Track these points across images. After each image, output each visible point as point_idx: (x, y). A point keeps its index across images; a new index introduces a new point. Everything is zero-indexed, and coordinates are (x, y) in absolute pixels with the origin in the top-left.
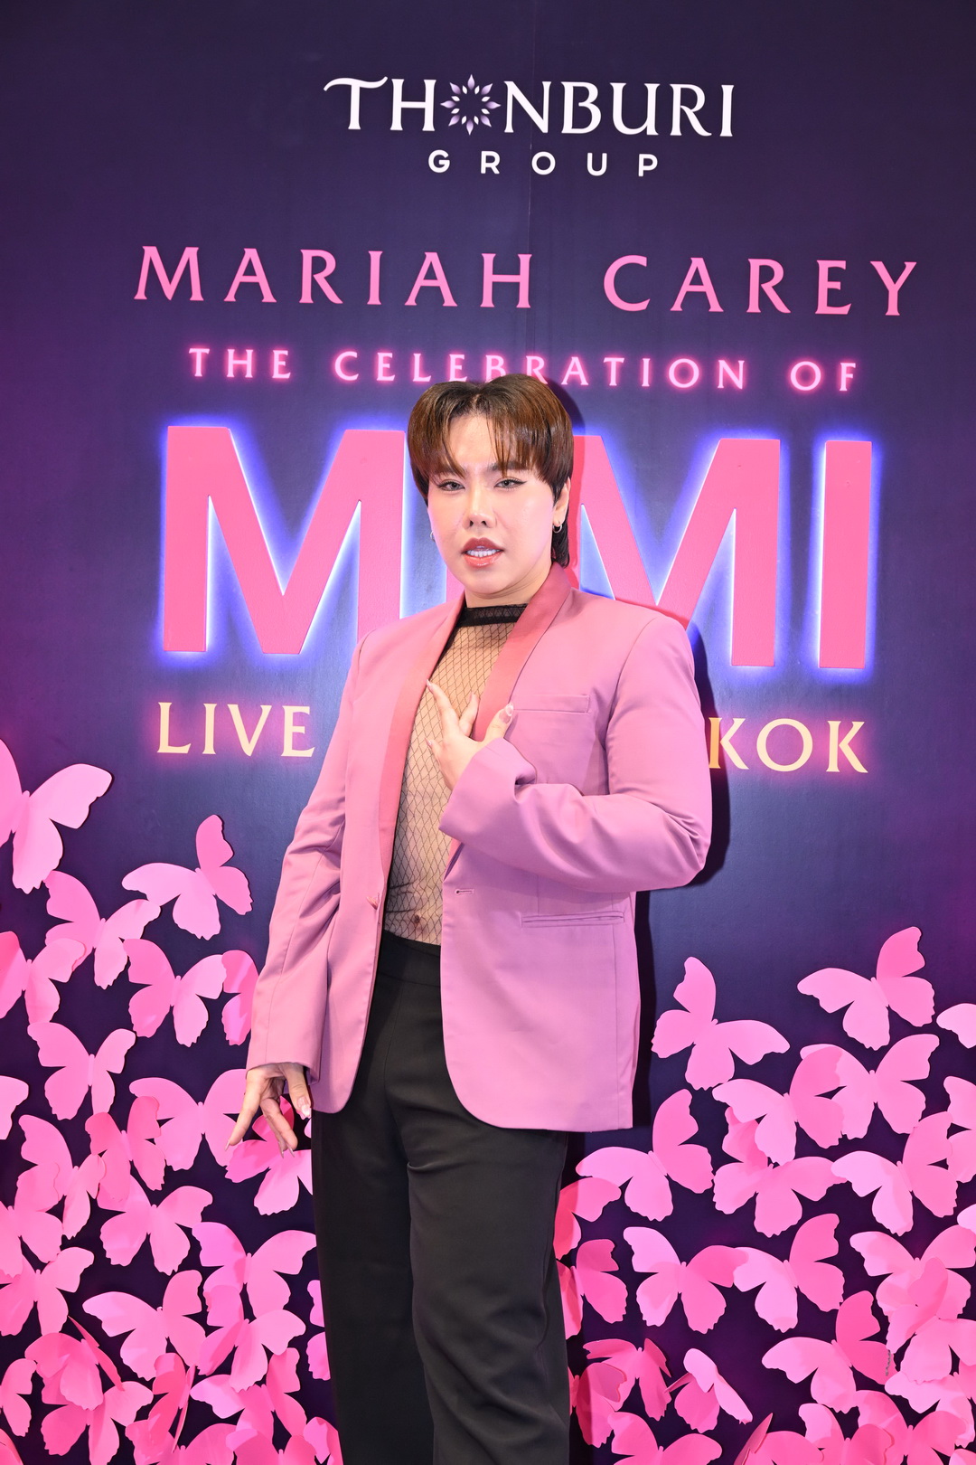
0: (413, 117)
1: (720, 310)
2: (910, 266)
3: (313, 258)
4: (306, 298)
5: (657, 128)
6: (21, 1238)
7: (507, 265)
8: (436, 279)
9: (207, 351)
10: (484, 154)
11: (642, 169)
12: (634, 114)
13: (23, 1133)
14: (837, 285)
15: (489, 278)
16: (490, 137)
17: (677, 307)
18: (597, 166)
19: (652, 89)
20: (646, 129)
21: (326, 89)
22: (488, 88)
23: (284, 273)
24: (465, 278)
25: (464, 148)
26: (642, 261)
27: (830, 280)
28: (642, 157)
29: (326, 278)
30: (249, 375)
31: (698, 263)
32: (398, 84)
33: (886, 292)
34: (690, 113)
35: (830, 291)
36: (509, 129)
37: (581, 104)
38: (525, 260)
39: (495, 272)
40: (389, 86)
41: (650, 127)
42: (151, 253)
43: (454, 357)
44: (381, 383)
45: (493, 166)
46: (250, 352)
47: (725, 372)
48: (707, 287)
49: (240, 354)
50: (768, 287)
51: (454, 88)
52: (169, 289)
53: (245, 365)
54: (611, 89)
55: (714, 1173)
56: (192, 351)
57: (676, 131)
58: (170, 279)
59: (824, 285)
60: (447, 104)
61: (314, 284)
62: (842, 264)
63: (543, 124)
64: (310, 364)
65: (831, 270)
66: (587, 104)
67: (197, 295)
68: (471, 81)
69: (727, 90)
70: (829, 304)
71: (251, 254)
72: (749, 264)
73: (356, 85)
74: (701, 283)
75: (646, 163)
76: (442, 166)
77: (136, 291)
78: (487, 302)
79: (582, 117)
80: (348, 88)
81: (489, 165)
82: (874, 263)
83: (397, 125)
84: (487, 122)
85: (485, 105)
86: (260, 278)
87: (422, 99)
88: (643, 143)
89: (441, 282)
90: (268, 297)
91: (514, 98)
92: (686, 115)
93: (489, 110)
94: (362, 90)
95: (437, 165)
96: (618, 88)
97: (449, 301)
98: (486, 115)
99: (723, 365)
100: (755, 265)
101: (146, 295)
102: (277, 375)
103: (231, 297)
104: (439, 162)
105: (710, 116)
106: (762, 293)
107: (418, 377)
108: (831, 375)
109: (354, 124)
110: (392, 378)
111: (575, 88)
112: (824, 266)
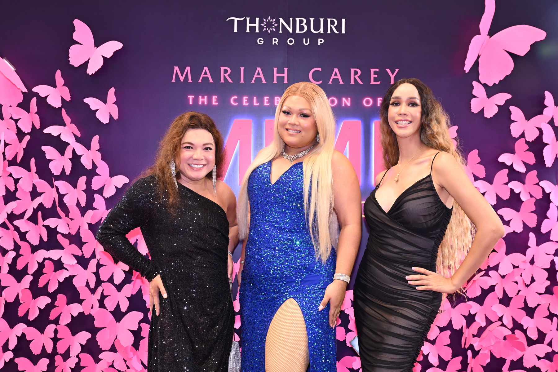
0: (253, 29)
1: (343, 83)
2: (397, 70)
3: (224, 69)
4: (222, 81)
5: (324, 31)
6: (141, 360)
7: (281, 71)
8: (260, 75)
9: (193, 97)
10: (274, 39)
11: (319, 43)
12: (317, 27)
13: (142, 328)
14: (376, 76)
15: (276, 75)
16: (275, 34)
17: (330, 82)
18: (306, 42)
19: (322, 20)
20: (320, 32)
21: (227, 20)
22: (274, 20)
23: (216, 74)
24: (269, 75)
25: (268, 37)
26: (320, 69)
27: (374, 74)
28: (319, 40)
29: (228, 75)
30: (206, 103)
31: (336, 70)
32: (248, 19)
33: (390, 78)
34: (333, 27)
35: (374, 77)
36: (281, 32)
37: (301, 24)
38: (286, 69)
39: (277, 73)
40: (245, 20)
41: (321, 31)
42: (176, 68)
43: (266, 98)
44: (245, 105)
45: (276, 42)
46: (206, 97)
47: (344, 101)
48: (339, 77)
49: (203, 98)
50: (356, 77)
51: (264, 20)
52: (182, 79)
53: (205, 101)
54: (310, 20)
55: (346, 335)
56: (189, 97)
57: (329, 32)
58: (182, 76)
59: (373, 76)
60: (262, 25)
61: (224, 77)
62: (377, 70)
63: (290, 30)
64: (224, 101)
65: (374, 72)
66: (303, 24)
67: (190, 81)
68: (269, 18)
69: (343, 20)
70: (374, 81)
71: (206, 68)
72: (351, 70)
73: (236, 19)
74: (337, 76)
75: (320, 41)
76: (261, 42)
77: (172, 80)
78: (275, 81)
79: (302, 28)
80: (234, 20)
81: (275, 42)
82: (387, 70)
83: (248, 31)
84: (274, 30)
85: (273, 25)
86: (209, 75)
87: (255, 23)
88: (320, 35)
89: (262, 76)
90: (211, 81)
91: (282, 23)
92: (332, 27)
93: (275, 26)
94: (238, 21)
95: (260, 42)
96: (312, 20)
97: (264, 82)
98: (274, 28)
99: (344, 99)
100: (353, 70)
101: (175, 81)
102: (214, 103)
103: (200, 81)
104: (260, 41)
105: (339, 28)
106: (355, 78)
107: (255, 104)
108: (375, 102)
109: (236, 31)
110: (248, 104)
111: (300, 20)
112: (372, 70)
